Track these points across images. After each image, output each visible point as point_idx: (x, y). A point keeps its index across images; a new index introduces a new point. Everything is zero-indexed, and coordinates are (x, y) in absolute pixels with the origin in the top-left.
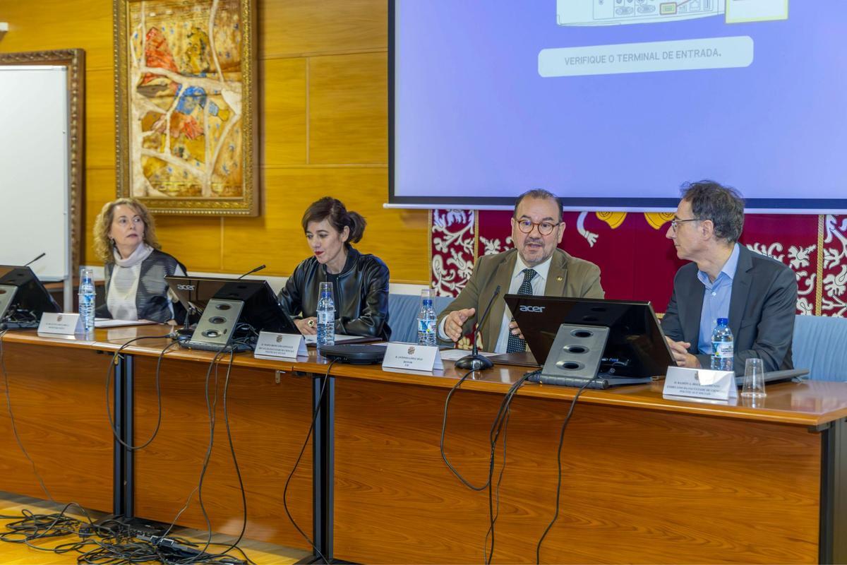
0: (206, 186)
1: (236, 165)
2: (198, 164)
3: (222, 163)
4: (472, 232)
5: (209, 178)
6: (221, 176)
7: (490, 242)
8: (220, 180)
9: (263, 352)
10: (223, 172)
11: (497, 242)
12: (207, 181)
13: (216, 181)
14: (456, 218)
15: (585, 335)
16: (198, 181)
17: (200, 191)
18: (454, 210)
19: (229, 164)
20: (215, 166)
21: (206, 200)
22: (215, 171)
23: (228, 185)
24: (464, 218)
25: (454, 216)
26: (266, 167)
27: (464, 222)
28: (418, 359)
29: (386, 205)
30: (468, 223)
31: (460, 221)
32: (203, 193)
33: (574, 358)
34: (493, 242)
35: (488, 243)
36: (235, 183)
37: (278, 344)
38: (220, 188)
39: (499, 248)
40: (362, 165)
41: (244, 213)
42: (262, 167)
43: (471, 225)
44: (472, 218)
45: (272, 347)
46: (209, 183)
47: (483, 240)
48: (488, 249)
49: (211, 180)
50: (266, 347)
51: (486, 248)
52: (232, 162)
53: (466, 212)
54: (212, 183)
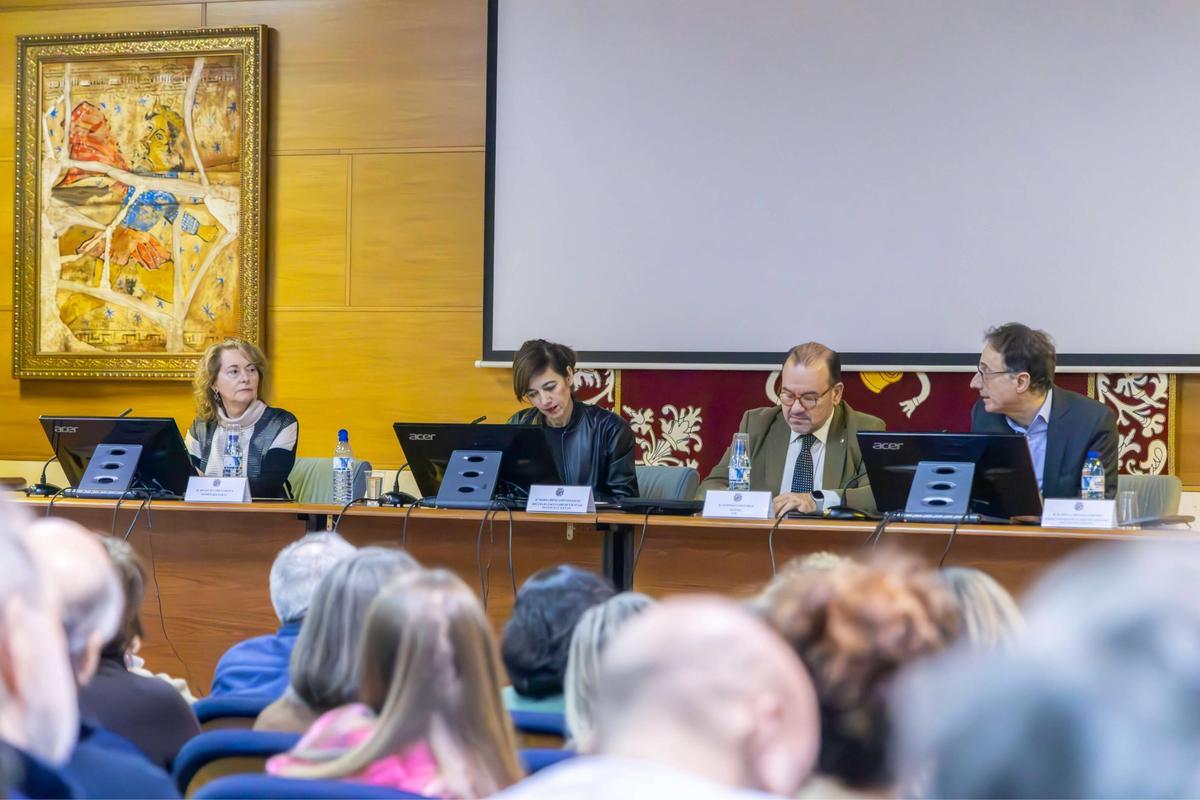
0: (175, 336)
1: (228, 306)
2: (160, 304)
3: (202, 303)
4: (610, 399)
5: (179, 325)
6: (201, 322)
7: (637, 412)
8: (199, 328)
10: (204, 317)
11: (649, 413)
12: (176, 329)
13: (192, 328)
14: (587, 380)
16: (160, 329)
17: (163, 345)
18: (583, 370)
19: (215, 305)
20: (189, 308)
21: (176, 357)
22: (189, 315)
23: (212, 335)
24: (599, 381)
25: (582, 378)
26: (277, 309)
27: (598, 386)
29: (478, 363)
30: (604, 387)
31: (591, 384)
32: (169, 346)
34: (643, 413)
35: (634, 415)
36: (225, 332)
38: (198, 340)
39: (652, 420)
40: (425, 309)
42: (270, 309)
43: (609, 390)
44: (610, 381)
46: (180, 332)
47: (628, 410)
48: (635, 423)
49: (182, 327)
51: (632, 421)
52: (221, 302)
53: (602, 372)
54: (184, 332)
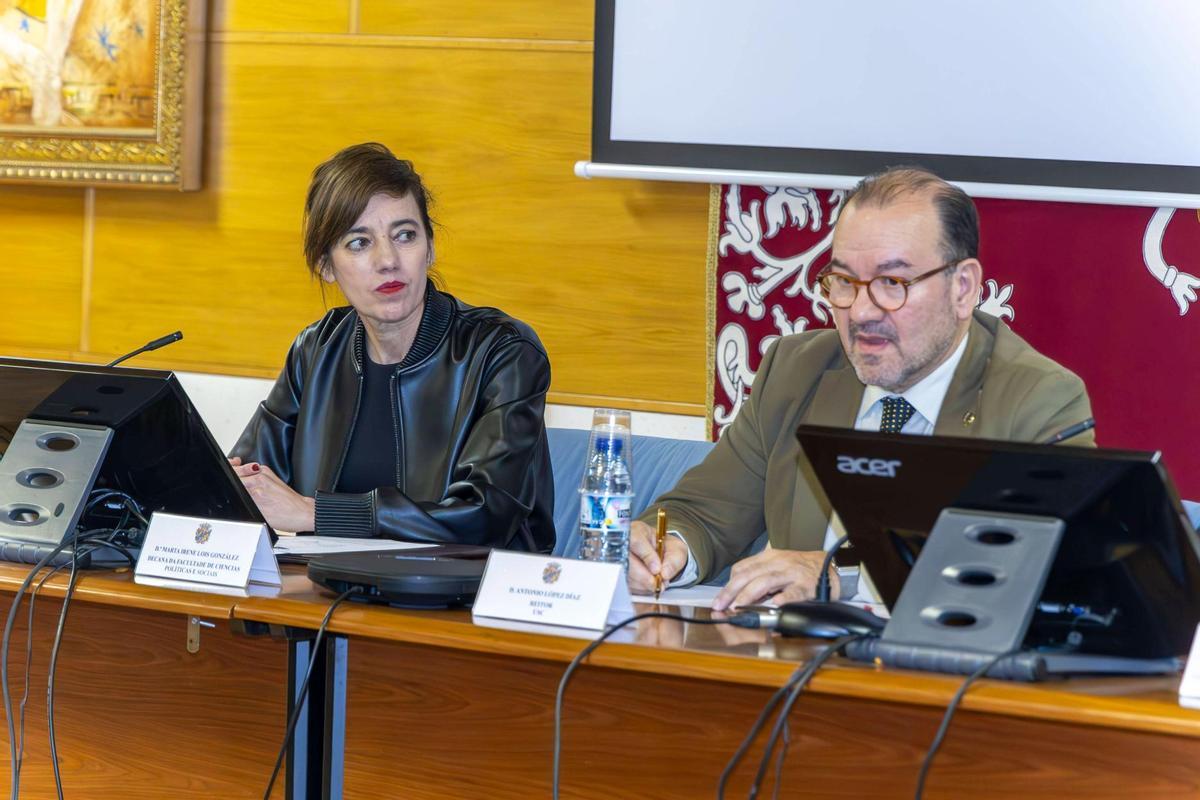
0: (47, 93)
1: (139, 31)
2: (25, 25)
3: (96, 24)
5: (55, 68)
6: (91, 62)
8: (88, 74)
9: (158, 569)
10: (99, 52)
12: (49, 78)
13: (77, 76)
14: (794, 214)
15: (1003, 538)
16: (22, 75)
17: (28, 109)
18: (788, 189)
19: (117, 26)
20: (75, 31)
21: (45, 136)
22: (74, 48)
23: (112, 90)
24: (817, 215)
25: (785, 207)
26: (228, 37)
27: (816, 226)
28: (569, 596)
29: (585, 168)
31: (802, 222)
32: (37, 112)
33: (966, 600)
36: (134, 86)
37: (199, 547)
38: (86, 100)
40: (520, 43)
41: (155, 178)
42: (215, 37)
45: (183, 557)
46: (56, 83)
49: (60, 74)
50: (168, 555)
52: (127, 22)
53: (823, 195)
54: (64, 84)
